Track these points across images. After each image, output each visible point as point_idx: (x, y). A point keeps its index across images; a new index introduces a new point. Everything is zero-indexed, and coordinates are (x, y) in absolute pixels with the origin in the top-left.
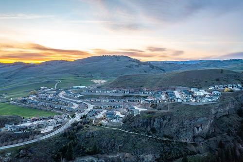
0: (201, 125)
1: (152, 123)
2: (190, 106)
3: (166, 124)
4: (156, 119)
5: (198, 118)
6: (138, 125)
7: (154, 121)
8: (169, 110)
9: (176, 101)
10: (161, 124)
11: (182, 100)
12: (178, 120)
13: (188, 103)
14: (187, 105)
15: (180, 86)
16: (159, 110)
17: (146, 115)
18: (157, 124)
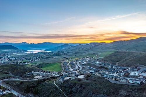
1: (73, 87)
7: (75, 86)
10: (77, 90)
18: (74, 89)
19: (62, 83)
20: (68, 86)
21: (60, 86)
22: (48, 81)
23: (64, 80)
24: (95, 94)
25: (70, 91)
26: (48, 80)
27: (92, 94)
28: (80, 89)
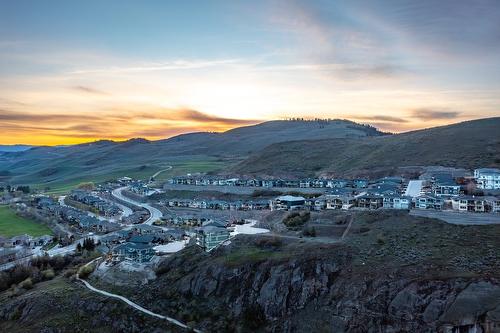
0: (481, 319)
1: (255, 286)
2: (440, 225)
3: (312, 298)
4: (275, 273)
5: (468, 280)
6: (203, 290)
7: (266, 276)
8: (342, 240)
9: (386, 206)
10: (293, 293)
11: (412, 205)
12: (369, 284)
13: (432, 215)
14: (427, 221)
15: (437, 164)
16: (307, 234)
17: (247, 252)
18: (268, 295)
19: (152, 276)
20: (212, 285)
21: (149, 296)
22: (28, 288)
23: (157, 260)
24: (433, 289)
25: (238, 310)
26: (28, 280)
27: (419, 292)
28: (309, 286)
